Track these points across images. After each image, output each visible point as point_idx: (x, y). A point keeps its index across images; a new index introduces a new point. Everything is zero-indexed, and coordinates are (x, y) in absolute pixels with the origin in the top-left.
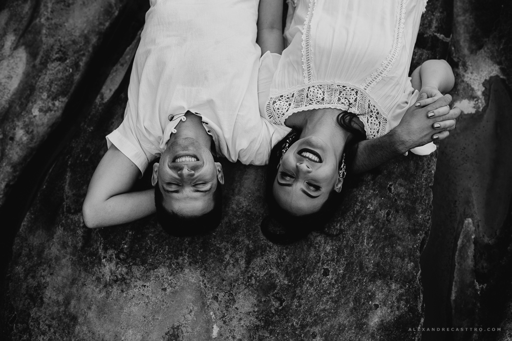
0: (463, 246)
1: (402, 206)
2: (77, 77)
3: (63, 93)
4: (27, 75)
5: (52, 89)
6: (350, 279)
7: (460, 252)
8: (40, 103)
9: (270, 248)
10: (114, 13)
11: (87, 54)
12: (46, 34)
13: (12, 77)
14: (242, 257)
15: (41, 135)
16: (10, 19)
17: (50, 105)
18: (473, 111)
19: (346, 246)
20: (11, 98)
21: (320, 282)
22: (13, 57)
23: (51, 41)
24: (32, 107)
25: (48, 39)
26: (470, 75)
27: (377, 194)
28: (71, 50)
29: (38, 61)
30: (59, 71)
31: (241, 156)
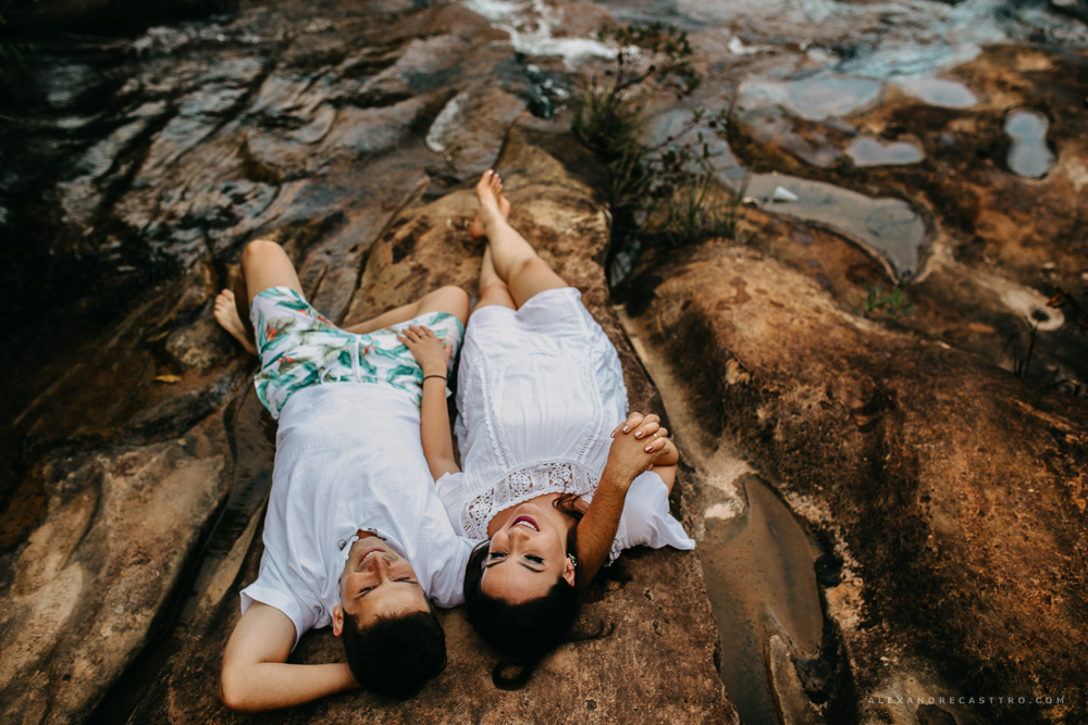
0: (779, 669)
1: (672, 616)
2: (167, 583)
3: (148, 604)
4: (86, 595)
5: (131, 600)
6: (627, 708)
7: (778, 678)
8: (113, 620)
9: (504, 695)
10: (212, 504)
11: (179, 552)
12: (114, 538)
13: (59, 605)
14: (466, 719)
15: (114, 666)
16: (54, 535)
17: (129, 620)
18: (733, 514)
19: (610, 669)
20: (60, 630)
21: (587, 718)
22: (60, 579)
23: (123, 545)
24: (100, 627)
25: (118, 543)
26: (713, 478)
27: (633, 604)
28: (155, 549)
29: (103, 573)
30: (140, 576)
31: (436, 586)
